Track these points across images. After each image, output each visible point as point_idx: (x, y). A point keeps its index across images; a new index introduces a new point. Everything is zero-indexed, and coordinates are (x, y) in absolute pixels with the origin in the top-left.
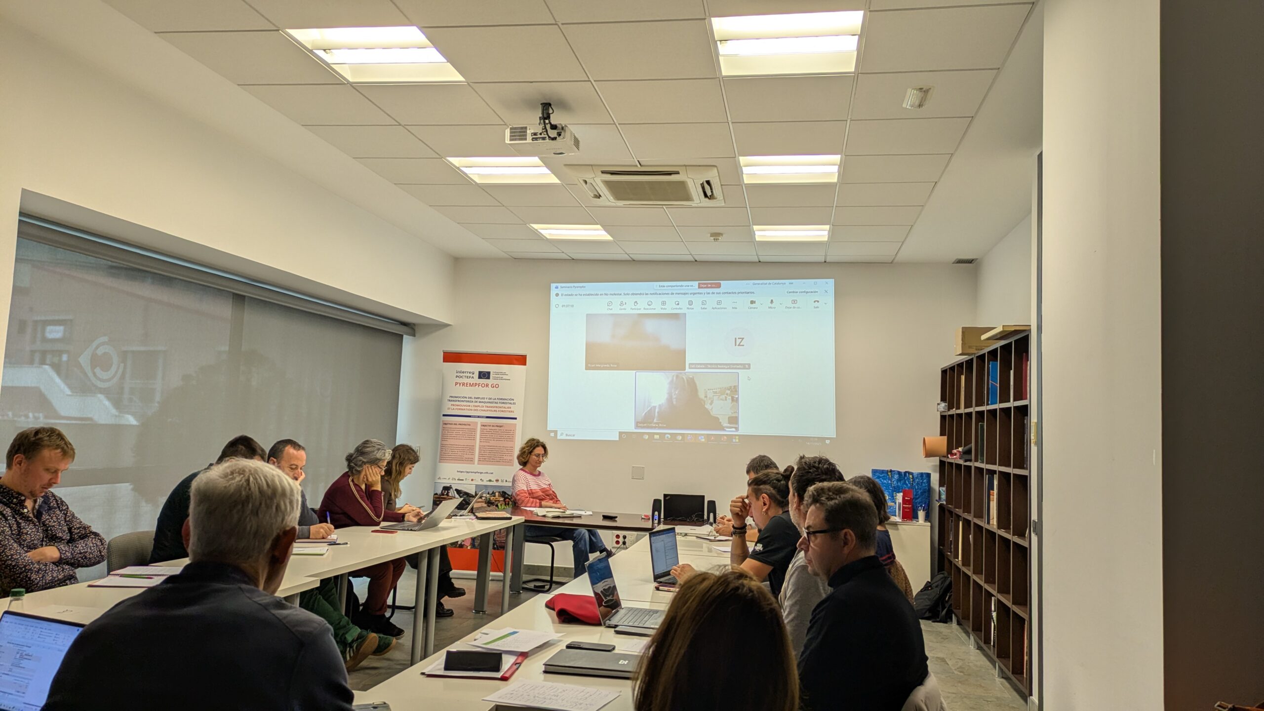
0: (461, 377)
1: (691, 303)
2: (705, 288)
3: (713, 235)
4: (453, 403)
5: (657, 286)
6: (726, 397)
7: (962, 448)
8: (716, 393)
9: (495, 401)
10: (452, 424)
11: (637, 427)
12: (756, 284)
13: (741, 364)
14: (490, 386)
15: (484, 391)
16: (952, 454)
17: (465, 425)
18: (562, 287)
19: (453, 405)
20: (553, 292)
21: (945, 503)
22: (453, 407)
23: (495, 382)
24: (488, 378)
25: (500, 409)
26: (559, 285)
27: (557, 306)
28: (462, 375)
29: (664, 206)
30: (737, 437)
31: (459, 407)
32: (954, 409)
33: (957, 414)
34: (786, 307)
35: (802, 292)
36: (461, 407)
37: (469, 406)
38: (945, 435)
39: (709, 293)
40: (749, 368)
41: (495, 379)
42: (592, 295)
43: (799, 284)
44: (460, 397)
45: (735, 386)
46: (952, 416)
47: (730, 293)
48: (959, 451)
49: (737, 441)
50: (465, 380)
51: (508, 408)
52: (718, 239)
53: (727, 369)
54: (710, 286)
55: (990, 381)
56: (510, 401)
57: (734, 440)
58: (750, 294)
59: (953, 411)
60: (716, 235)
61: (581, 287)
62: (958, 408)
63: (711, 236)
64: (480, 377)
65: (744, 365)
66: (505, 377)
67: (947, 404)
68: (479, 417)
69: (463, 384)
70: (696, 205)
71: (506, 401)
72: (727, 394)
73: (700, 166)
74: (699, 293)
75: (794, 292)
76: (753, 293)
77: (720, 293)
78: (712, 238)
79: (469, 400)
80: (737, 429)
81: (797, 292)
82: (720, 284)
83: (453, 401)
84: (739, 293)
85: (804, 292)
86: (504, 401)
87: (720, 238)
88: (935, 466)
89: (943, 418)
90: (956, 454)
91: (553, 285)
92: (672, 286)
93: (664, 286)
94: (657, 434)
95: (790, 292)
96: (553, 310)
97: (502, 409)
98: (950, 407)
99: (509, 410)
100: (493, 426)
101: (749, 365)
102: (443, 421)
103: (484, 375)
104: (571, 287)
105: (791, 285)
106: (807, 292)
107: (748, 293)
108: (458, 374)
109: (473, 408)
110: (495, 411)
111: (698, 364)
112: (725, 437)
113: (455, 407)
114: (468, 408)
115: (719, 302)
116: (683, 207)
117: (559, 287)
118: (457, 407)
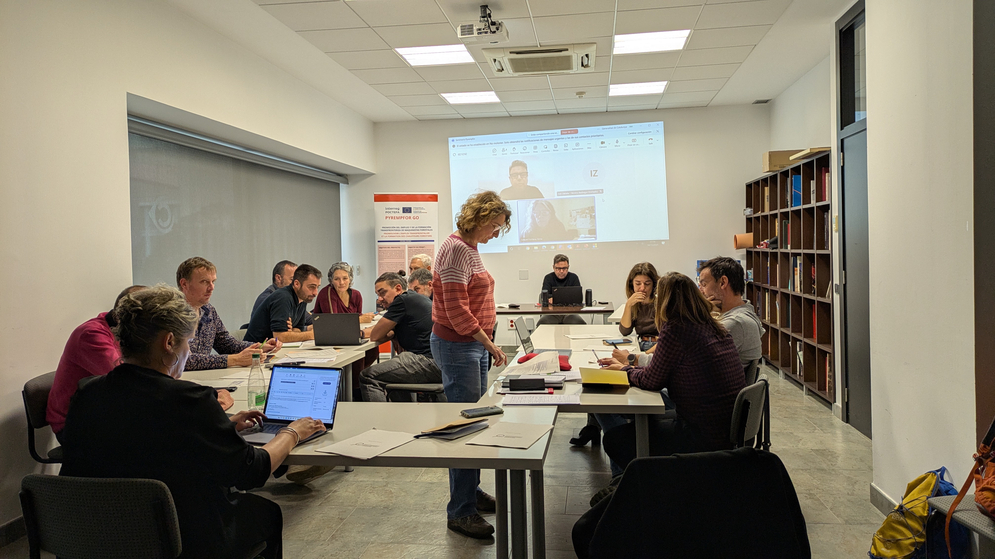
0: (390, 212)
1: (556, 146)
2: (566, 134)
3: (577, 94)
4: (385, 232)
5: (529, 135)
6: (586, 215)
7: (768, 240)
8: (578, 212)
9: (417, 229)
10: (386, 248)
11: (521, 241)
12: (604, 129)
13: (596, 190)
14: (412, 218)
15: (407, 222)
16: (759, 245)
17: (396, 247)
18: (457, 140)
19: (386, 234)
20: (451, 144)
21: (752, 281)
22: (385, 235)
23: (416, 215)
24: (410, 212)
25: (421, 235)
26: (455, 138)
27: (454, 155)
28: (390, 210)
29: (547, 75)
30: (596, 244)
31: (390, 235)
32: (760, 212)
33: (762, 216)
34: (628, 145)
35: (639, 133)
36: (392, 235)
37: (398, 233)
38: (752, 232)
39: (569, 138)
40: (603, 193)
41: (415, 212)
42: (480, 145)
43: (637, 127)
44: (390, 228)
45: (592, 207)
46: (757, 218)
47: (585, 137)
48: (765, 243)
49: (596, 247)
50: (393, 215)
51: (427, 233)
52: (582, 97)
53: (586, 194)
54: (569, 132)
55: (793, 190)
56: (428, 229)
57: (594, 247)
58: (600, 137)
59: (759, 214)
60: (580, 94)
61: (472, 139)
62: (763, 211)
63: (577, 95)
64: (404, 212)
65: (598, 190)
66: (422, 211)
67: (752, 209)
68: (406, 241)
69: (392, 218)
70: (574, 72)
71: (425, 229)
72: (587, 213)
73: (584, 44)
74: (561, 138)
75: (633, 133)
76: (603, 135)
77: (578, 137)
78: (578, 96)
79: (397, 229)
80: (596, 238)
81: (636, 133)
82: (577, 130)
83: (386, 230)
84: (592, 136)
85: (641, 133)
86: (424, 229)
87: (583, 96)
88: (743, 255)
89: (749, 220)
90: (762, 245)
91: (450, 139)
92: (541, 134)
93: (535, 135)
94: (536, 246)
95: (630, 134)
96: (452, 158)
97: (423, 235)
98: (755, 212)
99: (428, 235)
100: (417, 247)
101: (602, 190)
102: (378, 246)
103: (407, 210)
104: (464, 140)
105: (631, 128)
106: (643, 133)
107: (599, 136)
108: (387, 211)
109: (401, 235)
110: (417, 236)
111: (564, 192)
112: (587, 245)
113: (387, 235)
114: (397, 235)
115: (577, 144)
116: (563, 74)
117: (455, 140)
118: (389, 235)
